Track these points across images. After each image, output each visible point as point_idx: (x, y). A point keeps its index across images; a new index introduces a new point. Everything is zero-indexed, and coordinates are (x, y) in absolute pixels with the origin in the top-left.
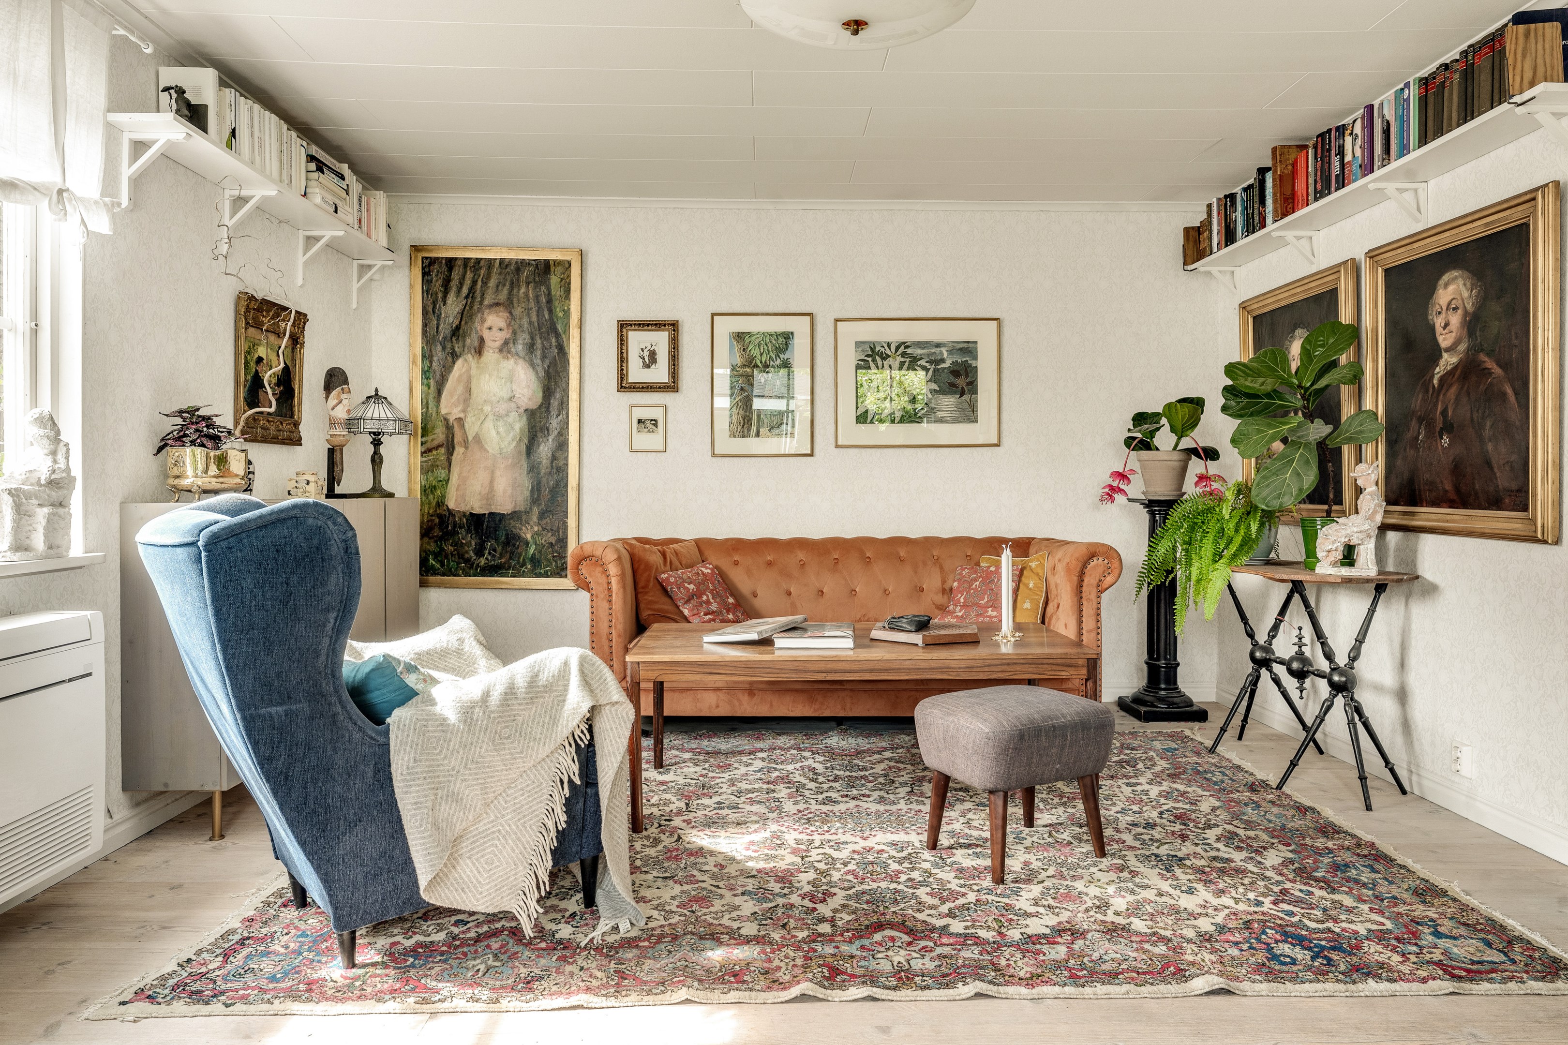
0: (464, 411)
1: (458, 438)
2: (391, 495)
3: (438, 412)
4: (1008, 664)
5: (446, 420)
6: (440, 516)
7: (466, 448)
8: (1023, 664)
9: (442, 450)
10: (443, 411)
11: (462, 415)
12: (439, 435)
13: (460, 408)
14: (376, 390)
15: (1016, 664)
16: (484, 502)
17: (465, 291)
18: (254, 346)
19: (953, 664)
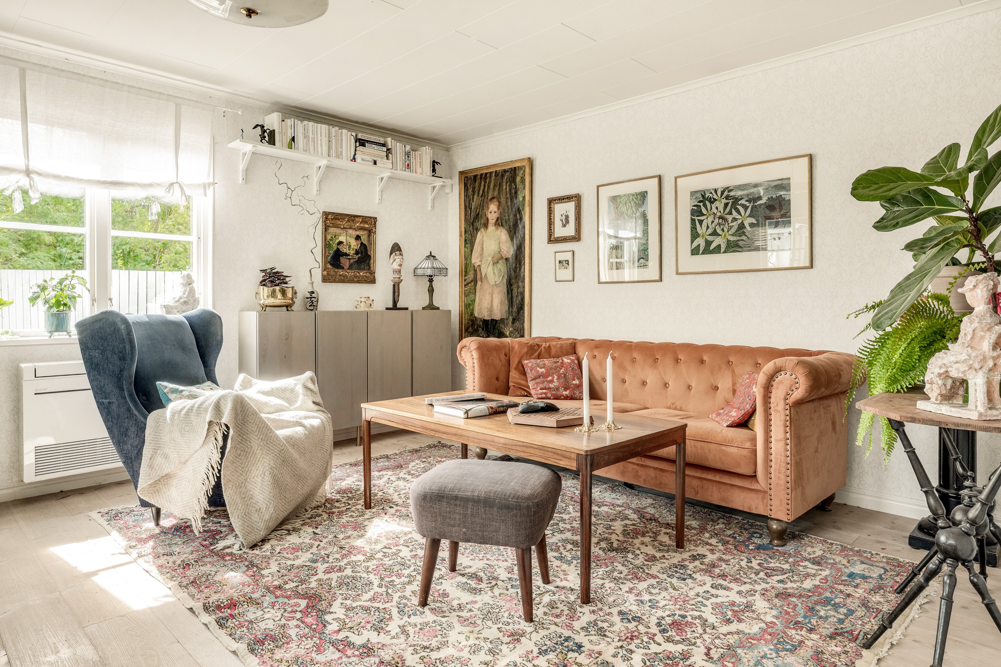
0: (481, 261)
1: (478, 277)
2: (438, 308)
3: (471, 262)
4: (527, 447)
5: (474, 266)
6: (472, 321)
7: (482, 282)
8: (537, 449)
9: (473, 284)
10: (473, 262)
11: (480, 263)
12: (471, 276)
13: (479, 260)
14: (431, 252)
15: (532, 447)
16: (489, 313)
17: (481, 192)
18: (335, 236)
19: (496, 439)
